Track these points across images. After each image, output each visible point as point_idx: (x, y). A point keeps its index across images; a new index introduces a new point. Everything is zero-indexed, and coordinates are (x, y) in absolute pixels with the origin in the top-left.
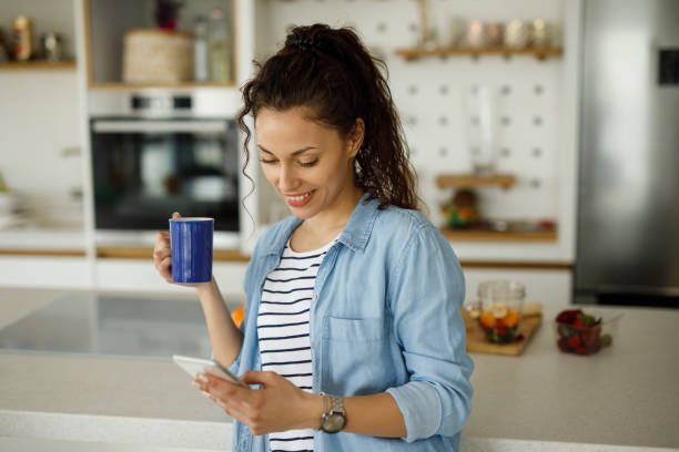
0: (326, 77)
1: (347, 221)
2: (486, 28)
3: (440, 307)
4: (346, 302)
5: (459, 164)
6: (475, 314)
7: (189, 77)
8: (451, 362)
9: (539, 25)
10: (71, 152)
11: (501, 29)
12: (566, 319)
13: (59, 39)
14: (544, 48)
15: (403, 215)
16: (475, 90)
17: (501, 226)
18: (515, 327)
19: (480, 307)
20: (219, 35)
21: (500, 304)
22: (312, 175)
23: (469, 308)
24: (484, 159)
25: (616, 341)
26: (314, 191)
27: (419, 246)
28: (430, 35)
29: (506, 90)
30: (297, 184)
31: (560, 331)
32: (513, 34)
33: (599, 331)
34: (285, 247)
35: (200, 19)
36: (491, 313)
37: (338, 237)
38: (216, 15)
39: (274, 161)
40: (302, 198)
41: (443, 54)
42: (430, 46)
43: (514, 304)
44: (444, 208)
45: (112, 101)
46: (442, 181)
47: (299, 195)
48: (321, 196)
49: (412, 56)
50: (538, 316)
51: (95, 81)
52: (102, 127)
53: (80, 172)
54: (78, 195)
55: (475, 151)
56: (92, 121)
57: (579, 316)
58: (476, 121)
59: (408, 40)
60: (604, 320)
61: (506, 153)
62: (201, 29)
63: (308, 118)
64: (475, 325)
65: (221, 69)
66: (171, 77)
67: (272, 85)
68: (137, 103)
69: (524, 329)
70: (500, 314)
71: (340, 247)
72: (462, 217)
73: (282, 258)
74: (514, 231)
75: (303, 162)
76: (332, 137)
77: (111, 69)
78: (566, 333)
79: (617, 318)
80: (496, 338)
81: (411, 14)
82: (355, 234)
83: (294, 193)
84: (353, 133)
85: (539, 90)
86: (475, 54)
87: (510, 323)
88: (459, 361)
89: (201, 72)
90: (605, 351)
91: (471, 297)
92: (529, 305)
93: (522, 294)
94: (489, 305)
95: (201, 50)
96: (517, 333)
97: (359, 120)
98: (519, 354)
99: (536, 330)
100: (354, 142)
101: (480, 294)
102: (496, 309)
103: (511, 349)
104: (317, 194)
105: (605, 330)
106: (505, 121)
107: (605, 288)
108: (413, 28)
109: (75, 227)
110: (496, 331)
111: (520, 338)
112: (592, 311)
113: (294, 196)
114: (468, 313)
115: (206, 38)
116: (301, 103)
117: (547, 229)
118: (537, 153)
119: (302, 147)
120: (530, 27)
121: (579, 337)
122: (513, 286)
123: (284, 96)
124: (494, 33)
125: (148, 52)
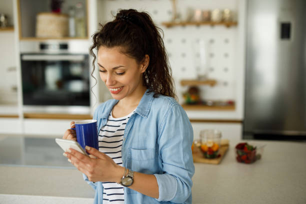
0: (132, 34)
1: (140, 103)
2: (203, 13)
3: (179, 143)
4: (139, 141)
5: (191, 75)
6: (199, 145)
7: (66, 35)
8: (184, 169)
9: (227, 12)
10: (12, 69)
11: (210, 13)
12: (241, 147)
13: (6, 17)
14: (229, 22)
15: (165, 99)
16: (198, 41)
17: (210, 103)
18: (217, 151)
19: (200, 142)
20: (80, 15)
21: (210, 140)
22: (122, 79)
23: (196, 142)
24: (202, 72)
25: (263, 157)
26: (123, 87)
27: (172, 114)
28: (177, 16)
29: (212, 41)
30: (114, 83)
31: (237, 153)
32: (215, 16)
33: (255, 153)
34: (110, 115)
35: (72, 8)
36: (206, 145)
37: (135, 110)
38: (79, 6)
39: (105, 71)
40: (117, 90)
41: (184, 24)
42: (178, 21)
43: (216, 140)
44: (184, 95)
45: (31, 46)
46: (183, 83)
47: (116, 88)
48: (126, 89)
49: (169, 26)
50: (227, 145)
51: (22, 36)
52: (26, 58)
53: (16, 79)
54: (15, 89)
55: (198, 69)
56: (22, 55)
57: (246, 146)
58: (198, 55)
59: (167, 18)
60: (258, 148)
61: (212, 70)
62: (72, 13)
63: (122, 52)
64: (198, 150)
65: (81, 31)
66: (58, 34)
67: (106, 36)
68: (43, 47)
69: (221, 152)
70: (210, 145)
71: (136, 115)
72: (192, 99)
73: (108, 120)
74: (216, 105)
75: (118, 72)
76: (133, 62)
77: (30, 31)
78: (240, 153)
79: (263, 146)
80: (208, 156)
81: (169, 6)
82: (143, 109)
83: (113, 87)
84: (143, 61)
85: (227, 41)
86: (198, 24)
87: (215, 149)
88: (188, 168)
89: (72, 33)
90: (258, 161)
91: (196, 137)
92: (223, 141)
93: (220, 136)
94: (205, 141)
95: (72, 22)
96: (218, 154)
97: (147, 56)
98: (219, 163)
99: (226, 152)
100: (144, 65)
101: (201, 136)
102: (208, 143)
103: (215, 161)
104: (124, 88)
105: (258, 152)
106: (212, 55)
107: (257, 131)
108: (170, 13)
109: (14, 104)
110: (208, 153)
111: (219, 156)
112: (252, 143)
113: (113, 88)
114: (195, 145)
115: (74, 17)
116: (119, 45)
117: (231, 105)
118: (226, 70)
119: (118, 66)
120: (222, 13)
121: (246, 155)
122: (216, 132)
123: (111, 41)
124: (206, 16)
125: (47, 23)
